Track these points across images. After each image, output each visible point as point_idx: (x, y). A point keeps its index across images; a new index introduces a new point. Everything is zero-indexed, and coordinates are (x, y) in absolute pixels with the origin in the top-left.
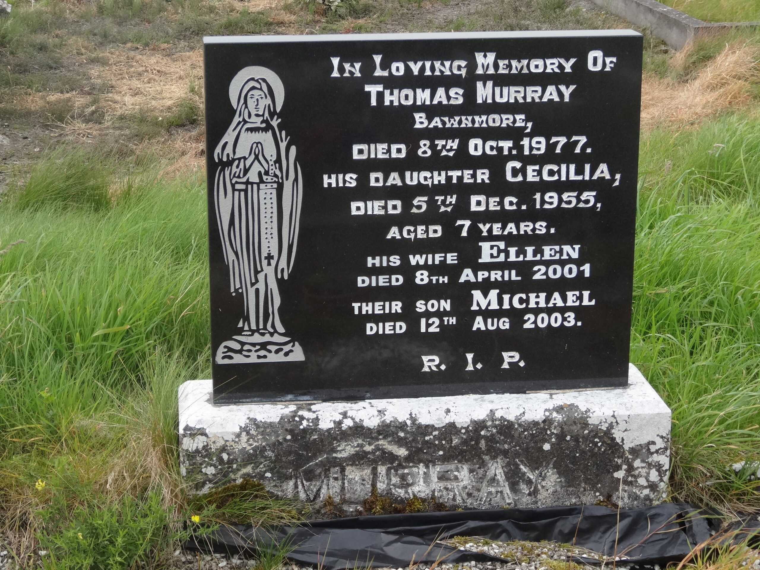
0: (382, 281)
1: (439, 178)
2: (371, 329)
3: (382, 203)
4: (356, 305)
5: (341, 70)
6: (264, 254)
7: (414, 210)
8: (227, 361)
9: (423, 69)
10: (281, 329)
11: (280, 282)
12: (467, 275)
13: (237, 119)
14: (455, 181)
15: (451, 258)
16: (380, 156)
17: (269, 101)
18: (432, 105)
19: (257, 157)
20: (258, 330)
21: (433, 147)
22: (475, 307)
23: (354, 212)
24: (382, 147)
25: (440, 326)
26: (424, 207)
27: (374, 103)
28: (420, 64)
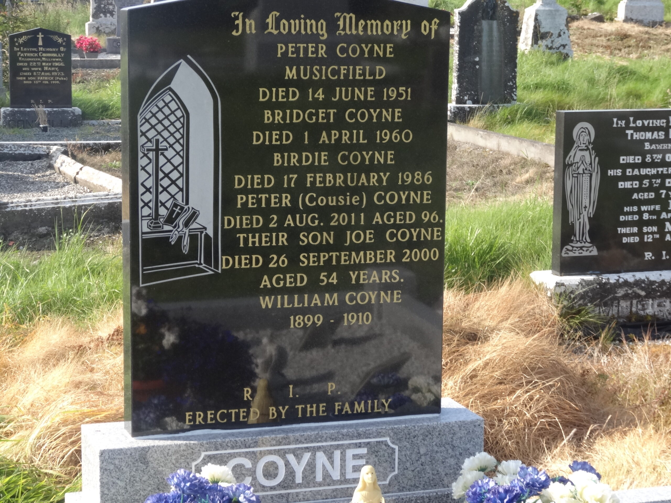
0: (630, 218)
1: (654, 171)
2: (625, 240)
3: (631, 183)
4: (619, 229)
5: (617, 124)
6: (584, 206)
7: (644, 186)
8: (566, 255)
9: (649, 123)
10: (589, 240)
11: (589, 218)
12: (664, 215)
13: (575, 145)
14: (660, 173)
15: (658, 207)
16: (631, 162)
17: (588, 137)
18: (652, 139)
19: (582, 163)
20: (579, 241)
21: (652, 158)
22: (666, 230)
23: (620, 187)
24: (632, 157)
25: (653, 238)
26: (648, 184)
27: (629, 138)
28: (648, 121)
